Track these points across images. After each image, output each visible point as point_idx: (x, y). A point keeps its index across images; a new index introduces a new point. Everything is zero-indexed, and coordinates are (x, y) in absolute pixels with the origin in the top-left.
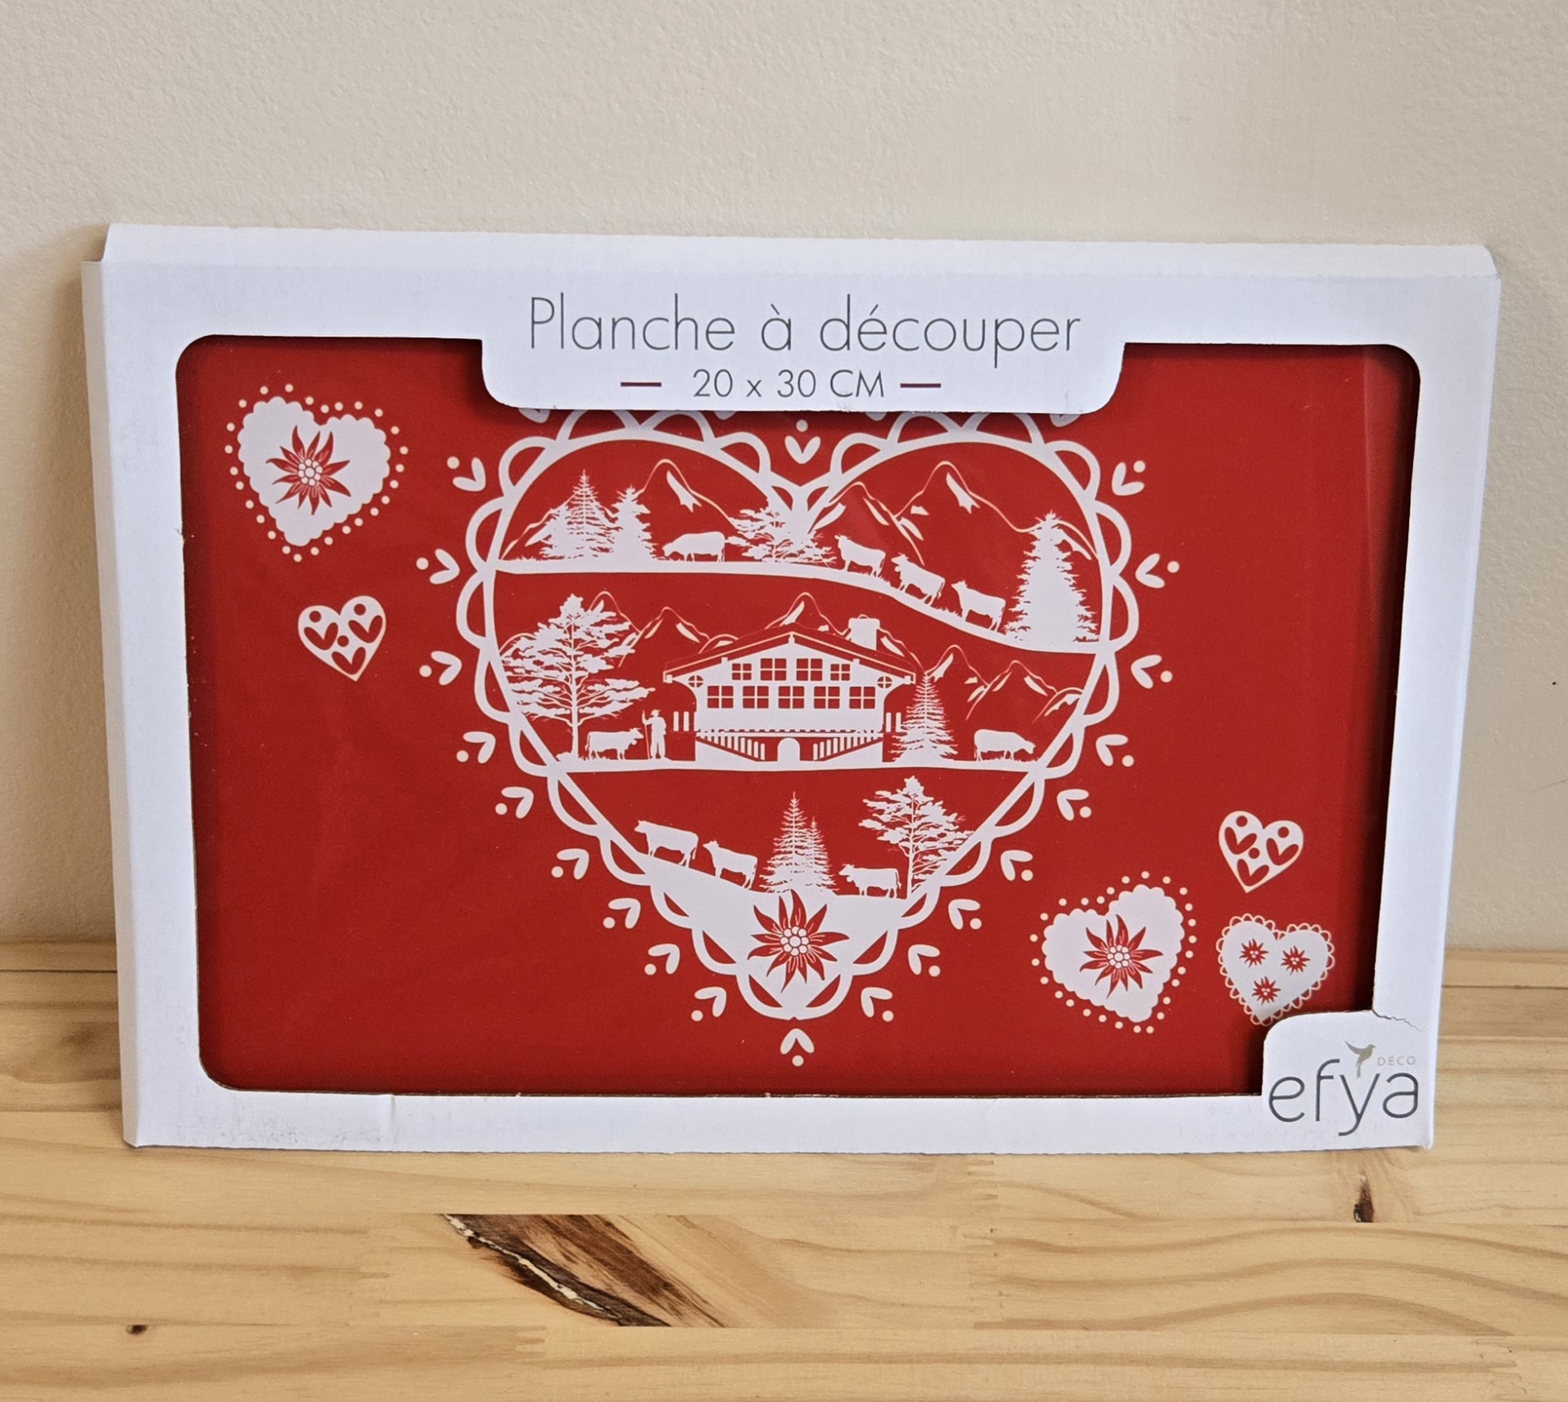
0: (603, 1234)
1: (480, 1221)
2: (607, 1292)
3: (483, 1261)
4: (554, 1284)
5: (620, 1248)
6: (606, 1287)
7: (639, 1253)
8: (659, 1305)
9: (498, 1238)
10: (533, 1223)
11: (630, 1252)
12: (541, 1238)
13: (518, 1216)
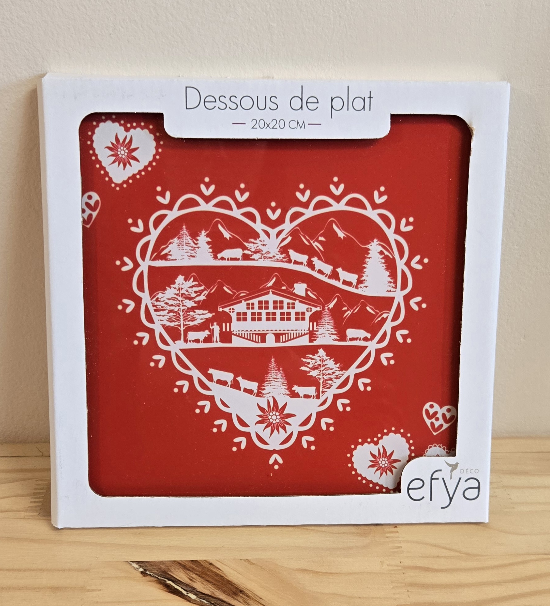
0: (208, 568)
1: (146, 564)
2: (211, 595)
3: (149, 582)
4: (185, 592)
5: (217, 575)
6: (211, 593)
7: (227, 577)
8: (237, 600)
9: (156, 572)
10: (173, 564)
11: (222, 577)
12: (177, 571)
13: (165, 561)
